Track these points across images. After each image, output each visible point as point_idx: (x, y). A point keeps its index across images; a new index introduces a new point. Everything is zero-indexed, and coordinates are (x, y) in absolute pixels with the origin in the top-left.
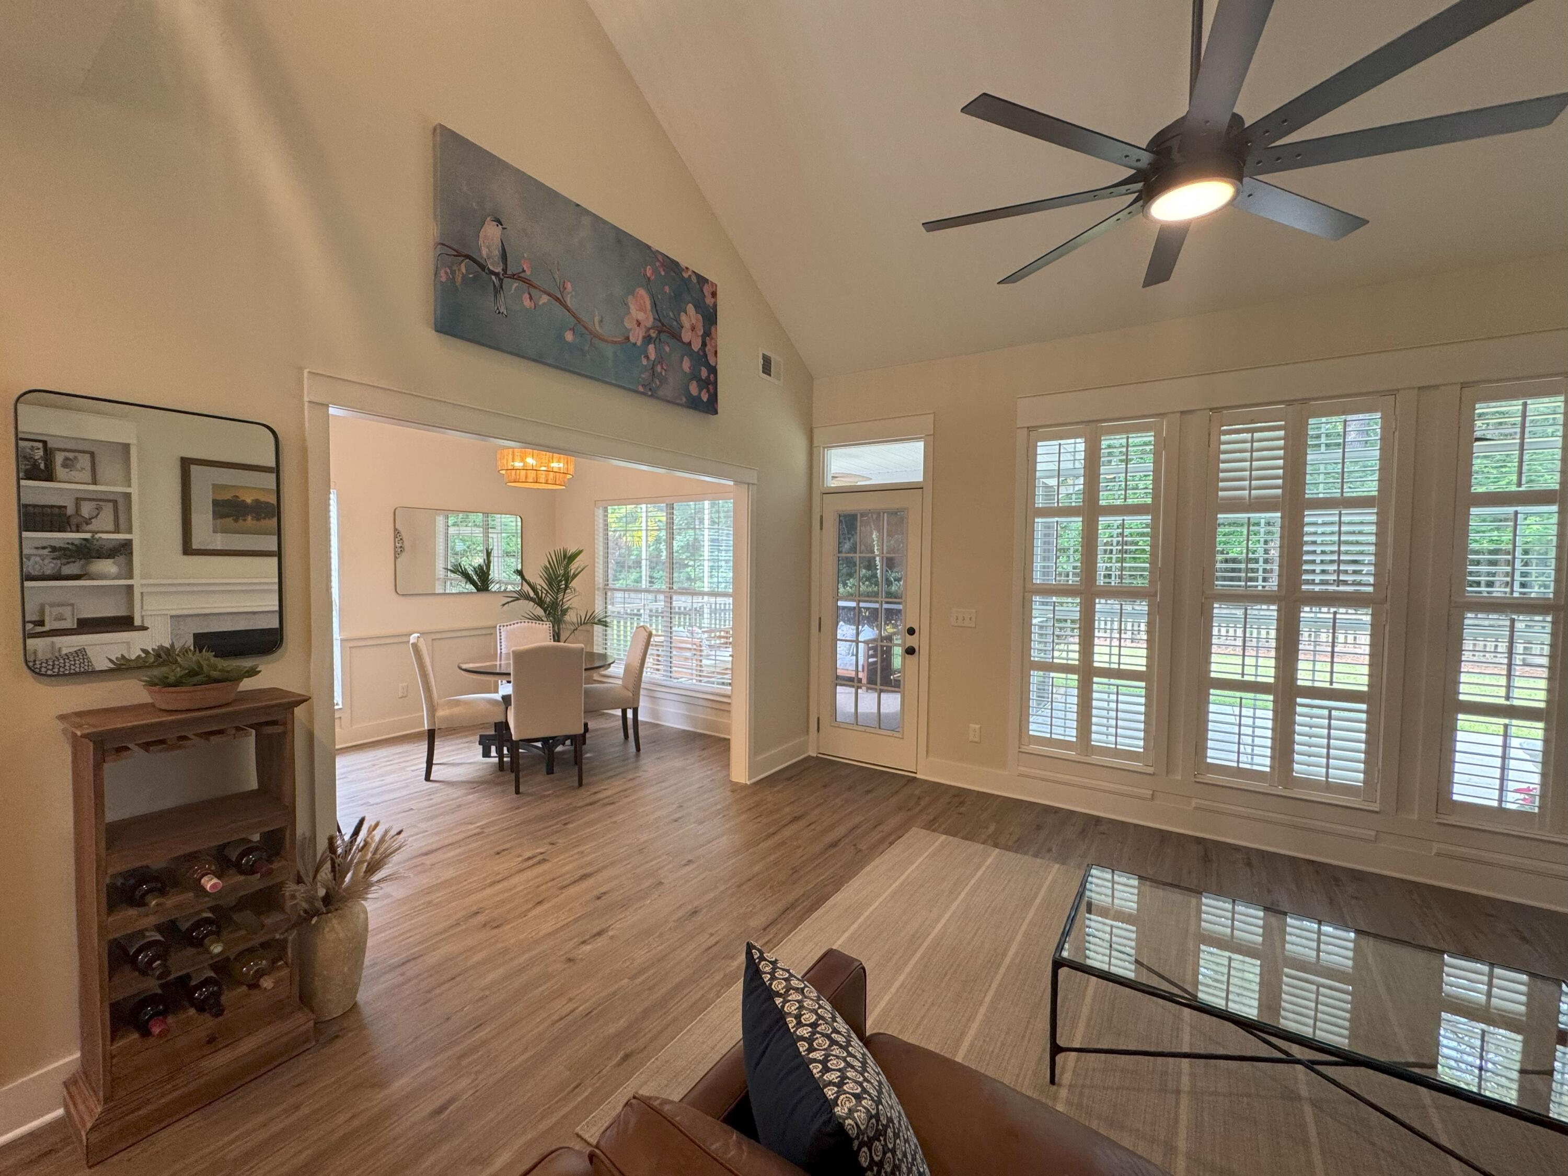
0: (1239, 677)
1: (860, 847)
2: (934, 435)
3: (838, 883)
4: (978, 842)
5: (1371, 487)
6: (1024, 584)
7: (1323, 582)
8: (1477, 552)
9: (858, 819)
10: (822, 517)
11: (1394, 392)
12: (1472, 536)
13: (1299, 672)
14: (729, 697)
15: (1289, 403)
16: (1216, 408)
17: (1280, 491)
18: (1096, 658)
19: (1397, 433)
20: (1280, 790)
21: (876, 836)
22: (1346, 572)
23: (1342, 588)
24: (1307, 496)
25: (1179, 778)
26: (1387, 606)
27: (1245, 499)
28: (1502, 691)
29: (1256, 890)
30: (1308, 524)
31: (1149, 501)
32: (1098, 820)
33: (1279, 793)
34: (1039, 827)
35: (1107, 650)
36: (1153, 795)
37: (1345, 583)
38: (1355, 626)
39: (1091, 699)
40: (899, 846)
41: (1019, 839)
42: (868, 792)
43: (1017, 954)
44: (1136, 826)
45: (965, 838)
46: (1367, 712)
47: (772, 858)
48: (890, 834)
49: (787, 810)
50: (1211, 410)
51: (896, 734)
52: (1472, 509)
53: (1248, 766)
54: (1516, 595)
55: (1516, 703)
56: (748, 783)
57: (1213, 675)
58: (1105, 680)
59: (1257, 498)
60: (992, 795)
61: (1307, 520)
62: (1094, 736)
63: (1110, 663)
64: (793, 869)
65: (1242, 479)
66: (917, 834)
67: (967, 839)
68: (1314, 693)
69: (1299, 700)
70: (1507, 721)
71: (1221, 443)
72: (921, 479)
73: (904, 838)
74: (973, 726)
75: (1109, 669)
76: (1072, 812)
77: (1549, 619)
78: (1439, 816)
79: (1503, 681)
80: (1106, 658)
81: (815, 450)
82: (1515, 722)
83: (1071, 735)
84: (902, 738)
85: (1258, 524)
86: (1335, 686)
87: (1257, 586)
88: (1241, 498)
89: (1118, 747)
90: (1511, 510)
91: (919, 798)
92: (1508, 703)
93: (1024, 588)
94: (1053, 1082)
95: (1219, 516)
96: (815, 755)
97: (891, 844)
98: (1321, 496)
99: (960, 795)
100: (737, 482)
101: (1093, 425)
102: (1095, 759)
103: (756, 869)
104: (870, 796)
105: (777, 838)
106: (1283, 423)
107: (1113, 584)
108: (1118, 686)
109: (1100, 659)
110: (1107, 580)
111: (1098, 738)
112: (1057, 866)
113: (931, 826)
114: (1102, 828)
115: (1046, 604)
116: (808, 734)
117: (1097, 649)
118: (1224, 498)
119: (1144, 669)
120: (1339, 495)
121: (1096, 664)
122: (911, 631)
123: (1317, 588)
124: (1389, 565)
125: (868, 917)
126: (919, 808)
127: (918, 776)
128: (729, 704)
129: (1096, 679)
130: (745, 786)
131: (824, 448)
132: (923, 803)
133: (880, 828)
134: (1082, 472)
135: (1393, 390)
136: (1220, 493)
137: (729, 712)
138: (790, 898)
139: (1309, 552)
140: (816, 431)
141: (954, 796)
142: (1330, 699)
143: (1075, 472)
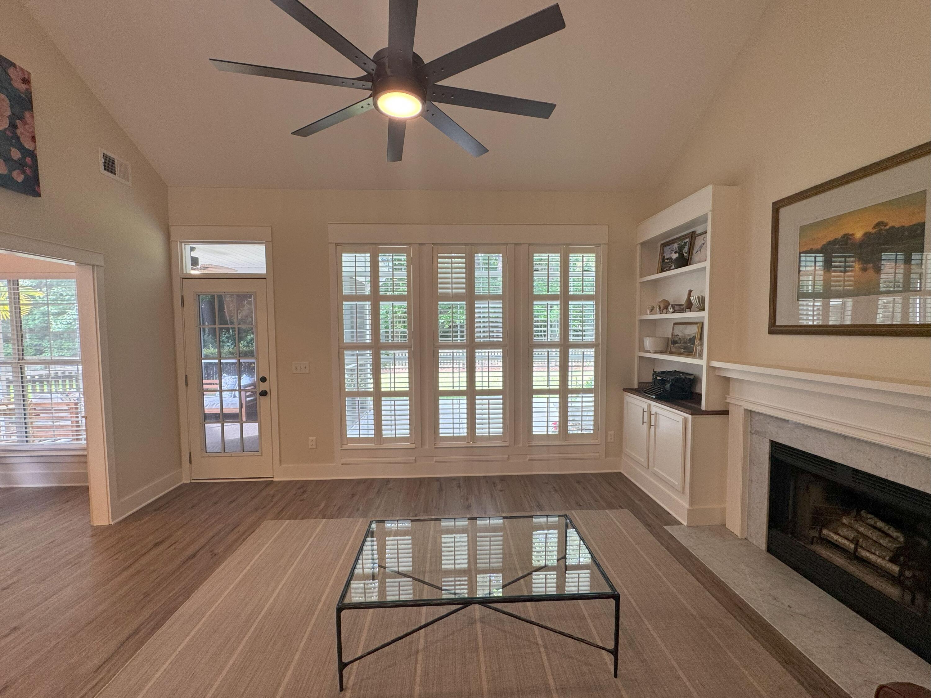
0: (451, 389)
1: (216, 551)
2: (272, 241)
3: (187, 593)
4: (312, 518)
5: (500, 292)
6: (339, 344)
7: (484, 337)
8: (538, 321)
9: (219, 527)
10: (182, 297)
11: (505, 245)
12: (535, 314)
13: (476, 383)
14: (84, 449)
15: (467, 245)
16: (436, 244)
17: (464, 291)
18: (383, 385)
19: (508, 265)
20: (471, 444)
21: (232, 537)
22: (493, 332)
23: (491, 340)
24: (476, 294)
25: (428, 447)
26: (507, 348)
27: (450, 294)
28: (546, 383)
29: (462, 500)
30: (477, 308)
31: (406, 293)
32: (388, 481)
33: (471, 446)
34: (353, 495)
35: (388, 381)
36: (415, 460)
37: (493, 337)
38: (496, 358)
39: (381, 411)
40: (250, 540)
41: (340, 507)
42: (231, 502)
43: (328, 597)
44: (407, 479)
45: (303, 518)
46: (502, 399)
47: (122, 591)
48: (243, 534)
49: (150, 538)
50: (433, 244)
51: (256, 454)
52: (534, 302)
53: (458, 435)
54: (549, 340)
55: (551, 387)
56: (112, 523)
57: (440, 389)
58: (388, 399)
59: (456, 294)
60: (325, 480)
61: (476, 306)
62: (384, 432)
63: (391, 388)
64: (144, 594)
65: (448, 283)
66: (268, 524)
67: (303, 519)
68: (483, 393)
69: (477, 397)
70: (547, 396)
71: (438, 263)
72: (265, 272)
73: (256, 532)
74: (310, 438)
75: (390, 391)
76: (373, 480)
77: (559, 350)
78: (529, 442)
79: (546, 374)
80: (388, 385)
81: (173, 244)
82: (551, 396)
83: (371, 434)
84: (261, 456)
85: (456, 307)
86: (491, 388)
87: (457, 340)
88: (448, 293)
89: (397, 436)
90: (545, 303)
91: (273, 496)
92: (548, 388)
93: (339, 346)
94: (342, 689)
95: (439, 303)
96: (188, 482)
97: (244, 540)
98: (481, 294)
99: (303, 486)
100: (78, 263)
101: (374, 246)
102: (386, 445)
103: (102, 607)
104: (233, 505)
105: (132, 570)
106: (464, 255)
107: (390, 341)
108: (395, 401)
109: (385, 386)
110: (387, 339)
111: (386, 433)
112: (361, 520)
113: (279, 517)
114: (390, 486)
115: (353, 355)
116: (181, 467)
117: (383, 381)
118: (441, 293)
119: (408, 389)
120: (488, 294)
121: (383, 390)
122: (263, 380)
123: (482, 340)
124: (507, 329)
125: (210, 615)
126: (272, 504)
127: (274, 479)
128: (86, 456)
129: (383, 399)
130: (109, 527)
131: (181, 243)
132: (275, 500)
133: (237, 530)
134: (369, 274)
135: (505, 244)
136: (439, 290)
137: (86, 462)
138: (135, 624)
139: (478, 322)
140: (173, 230)
141: (299, 488)
142: (489, 395)
143: (365, 274)
